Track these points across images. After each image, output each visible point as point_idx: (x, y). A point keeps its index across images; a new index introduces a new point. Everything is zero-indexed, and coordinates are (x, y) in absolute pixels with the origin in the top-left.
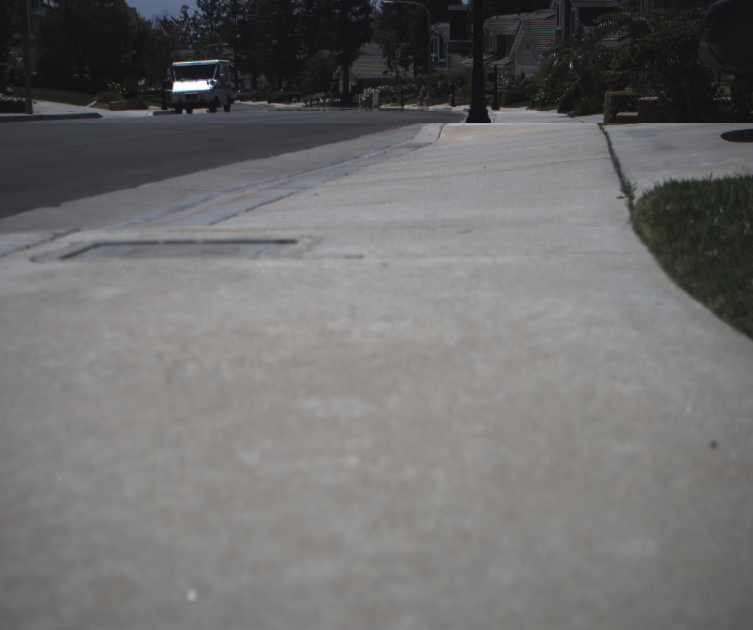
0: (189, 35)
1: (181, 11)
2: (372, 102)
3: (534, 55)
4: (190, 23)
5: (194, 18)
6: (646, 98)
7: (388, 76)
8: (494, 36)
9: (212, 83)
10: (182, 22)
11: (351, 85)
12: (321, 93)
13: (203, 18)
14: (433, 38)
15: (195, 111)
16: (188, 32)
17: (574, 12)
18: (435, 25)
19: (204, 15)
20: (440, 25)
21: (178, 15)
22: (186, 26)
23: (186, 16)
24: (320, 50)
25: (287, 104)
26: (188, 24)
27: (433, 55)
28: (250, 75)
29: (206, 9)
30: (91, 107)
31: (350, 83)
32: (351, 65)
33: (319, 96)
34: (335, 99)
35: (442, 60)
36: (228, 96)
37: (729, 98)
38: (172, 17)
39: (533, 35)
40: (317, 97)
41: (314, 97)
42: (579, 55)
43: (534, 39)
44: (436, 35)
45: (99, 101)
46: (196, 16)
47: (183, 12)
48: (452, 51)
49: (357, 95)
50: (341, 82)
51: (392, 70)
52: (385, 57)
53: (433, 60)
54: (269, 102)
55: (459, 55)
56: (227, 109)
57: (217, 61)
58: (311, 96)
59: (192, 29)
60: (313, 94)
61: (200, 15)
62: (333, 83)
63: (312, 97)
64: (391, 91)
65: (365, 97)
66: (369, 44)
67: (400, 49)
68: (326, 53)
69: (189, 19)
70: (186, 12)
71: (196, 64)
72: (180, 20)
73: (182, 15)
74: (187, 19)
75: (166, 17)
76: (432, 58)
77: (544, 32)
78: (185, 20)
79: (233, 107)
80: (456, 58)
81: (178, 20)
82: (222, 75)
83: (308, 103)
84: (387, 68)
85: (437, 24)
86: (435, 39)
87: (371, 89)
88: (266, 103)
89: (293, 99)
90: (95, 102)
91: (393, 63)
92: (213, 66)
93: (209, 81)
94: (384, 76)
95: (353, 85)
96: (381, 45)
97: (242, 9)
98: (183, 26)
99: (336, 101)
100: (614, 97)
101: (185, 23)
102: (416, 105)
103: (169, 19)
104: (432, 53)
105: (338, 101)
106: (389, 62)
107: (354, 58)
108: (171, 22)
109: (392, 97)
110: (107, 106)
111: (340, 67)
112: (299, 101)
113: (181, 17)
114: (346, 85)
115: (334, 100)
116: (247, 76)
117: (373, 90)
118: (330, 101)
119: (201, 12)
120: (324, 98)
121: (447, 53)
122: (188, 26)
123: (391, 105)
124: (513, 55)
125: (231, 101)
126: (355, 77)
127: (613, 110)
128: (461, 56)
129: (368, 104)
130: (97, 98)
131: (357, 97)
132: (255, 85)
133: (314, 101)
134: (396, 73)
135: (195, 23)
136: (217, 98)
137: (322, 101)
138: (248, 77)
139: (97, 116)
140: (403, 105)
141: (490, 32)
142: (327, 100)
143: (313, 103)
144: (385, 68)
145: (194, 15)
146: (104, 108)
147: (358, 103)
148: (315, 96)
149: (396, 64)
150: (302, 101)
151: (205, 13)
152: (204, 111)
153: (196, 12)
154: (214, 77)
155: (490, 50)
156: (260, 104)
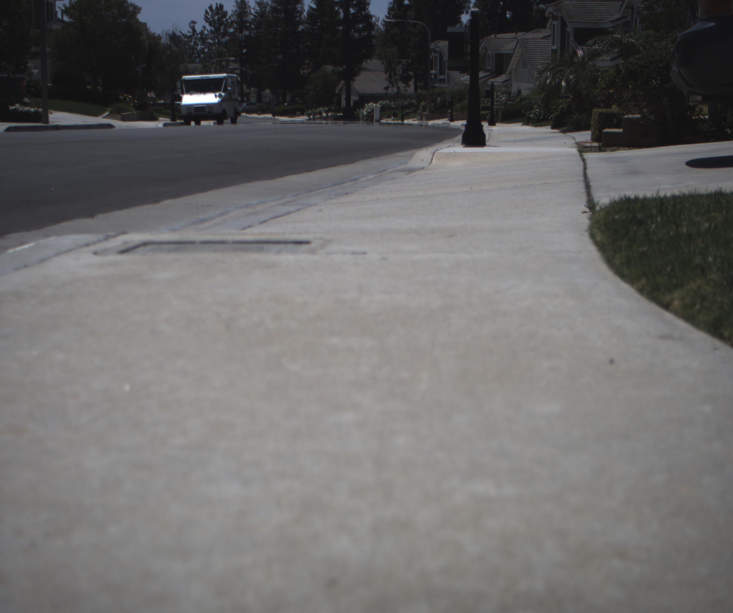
0: (197, 49)
1: (189, 26)
2: (373, 116)
3: (530, 73)
4: (198, 38)
5: (202, 33)
6: (630, 116)
7: (390, 91)
8: (492, 54)
9: (220, 96)
10: (191, 37)
11: (353, 99)
12: (324, 107)
13: (210, 33)
14: (432, 55)
15: (203, 123)
16: (196, 47)
17: (569, 32)
18: (435, 43)
19: (211, 30)
20: (440, 43)
21: (186, 30)
22: (194, 40)
23: (194, 31)
24: (323, 66)
25: (290, 117)
26: (196, 38)
27: (433, 72)
28: (256, 89)
29: (213, 24)
30: (104, 117)
31: (352, 98)
32: (354, 80)
33: (322, 110)
34: (338, 113)
35: (442, 77)
36: (235, 108)
37: (707, 117)
38: (180, 32)
39: (529, 53)
40: (320, 111)
41: (317, 111)
42: (571, 75)
43: (531, 57)
44: (436, 52)
45: (111, 112)
46: (204, 31)
47: (191, 27)
48: (451, 68)
49: (359, 110)
50: (343, 97)
51: (393, 85)
52: (386, 73)
53: (433, 76)
54: (274, 115)
55: (458, 72)
56: (234, 121)
57: (225, 75)
58: (314, 109)
59: (199, 44)
60: (317, 108)
61: (207, 30)
62: (336, 98)
63: (315, 111)
64: (391, 106)
65: (367, 111)
66: (371, 61)
67: (401, 66)
68: (329, 68)
69: (197, 34)
70: (194, 27)
71: (205, 78)
72: (188, 34)
73: (191, 30)
74: (195, 34)
75: (174, 32)
76: (432, 74)
77: (540, 51)
78: (193, 35)
79: (239, 119)
80: (455, 75)
81: (186, 34)
82: (230, 88)
83: (311, 117)
84: (389, 84)
85: (437, 41)
86: (435, 57)
87: (373, 104)
88: (270, 116)
89: (297, 113)
90: (107, 113)
91: (394, 79)
92: (221, 80)
93: (217, 94)
94: (384, 91)
95: (355, 100)
96: (382, 61)
97: (248, 24)
98: (191, 40)
99: (338, 115)
100: (600, 114)
101: (193, 38)
102: (416, 119)
103: (178, 34)
104: (432, 69)
105: (340, 116)
106: (390, 77)
107: (357, 74)
108: (180, 36)
109: (393, 111)
110: (119, 116)
111: (342, 82)
112: (302, 114)
113: (189, 32)
114: (348, 99)
116: (253, 89)
117: (374, 105)
118: (332, 115)
119: (209, 28)
120: (327, 112)
121: (447, 70)
122: (195, 41)
123: (391, 119)
124: (510, 73)
125: (237, 114)
126: (357, 92)
127: (599, 126)
128: (459, 73)
129: (370, 118)
130: (109, 109)
131: (358, 112)
132: (260, 98)
133: (317, 114)
134: (396, 89)
135: (203, 38)
136: (224, 111)
137: (324, 115)
138: (253, 91)
139: (110, 126)
140: (403, 120)
141: (488, 49)
142: (330, 114)
143: (316, 117)
144: (386, 84)
145: (202, 30)
146: (116, 119)
147: (360, 117)
149: (397, 80)
150: (306, 114)
151: (213, 28)
152: (211, 123)
153: (204, 27)
154: (222, 91)
155: (488, 68)
156: (265, 117)
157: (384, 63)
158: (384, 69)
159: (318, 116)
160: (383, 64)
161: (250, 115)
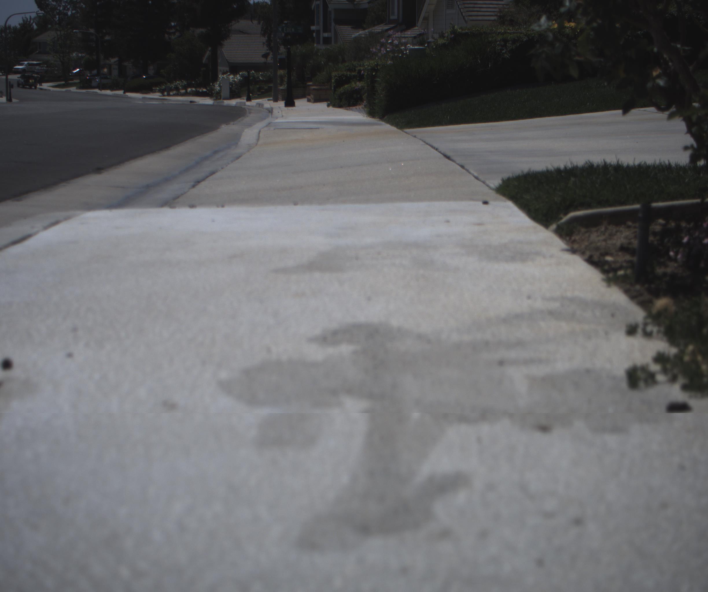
24: (189, 29)
25: (143, 93)
27: (313, 28)
28: (117, 59)
31: (219, 68)
32: (222, 45)
33: (180, 84)
34: (200, 89)
35: (326, 35)
40: (176, 85)
41: (172, 85)
48: (340, 22)
53: (314, 34)
54: (124, 93)
55: (350, 27)
58: (169, 84)
60: (171, 82)
76: (314, 31)
80: (345, 31)
83: (166, 93)
84: (268, 50)
86: (317, 5)
88: (121, 92)
89: (153, 88)
91: (274, 43)
94: (263, 60)
99: (200, 91)
104: (313, 25)
105: (203, 92)
107: (225, 37)
111: (209, 50)
112: (156, 90)
114: (214, 70)
115: (198, 89)
118: (192, 91)
120: (185, 87)
121: (333, 24)
124: (426, 19)
126: (227, 60)
128: (352, 28)
137: (182, 90)
140: (249, 99)
142: (189, 90)
143: (171, 93)
148: (174, 84)
150: (159, 90)
155: (392, 17)
156: (115, 94)
157: (262, 22)
158: (262, 30)
159: (174, 92)
160: (259, 23)
161: (101, 91)
